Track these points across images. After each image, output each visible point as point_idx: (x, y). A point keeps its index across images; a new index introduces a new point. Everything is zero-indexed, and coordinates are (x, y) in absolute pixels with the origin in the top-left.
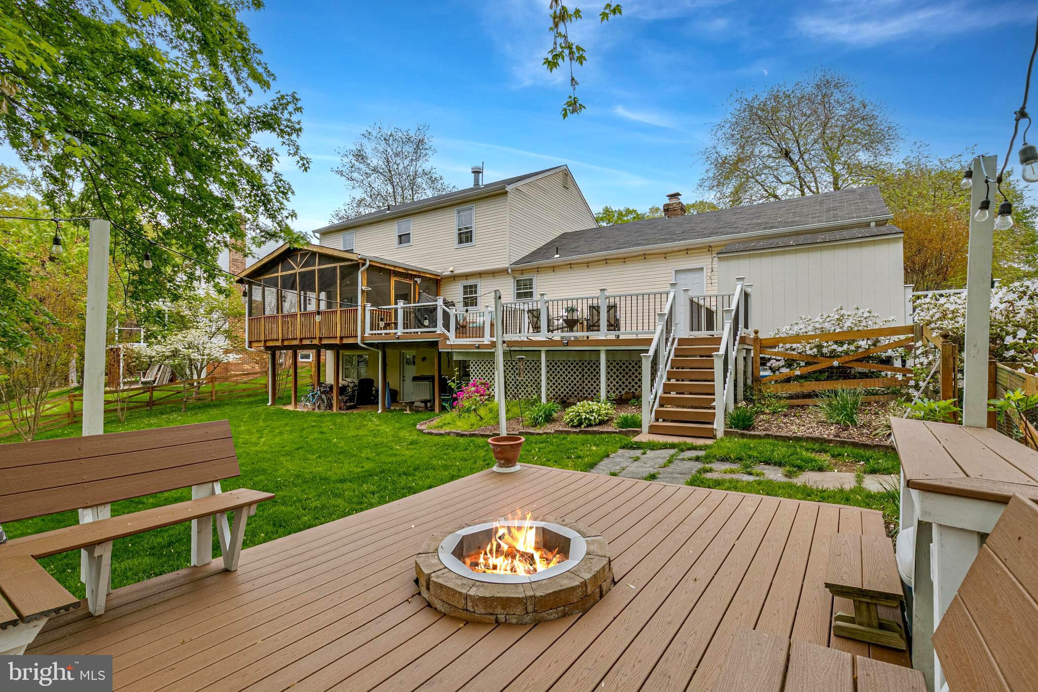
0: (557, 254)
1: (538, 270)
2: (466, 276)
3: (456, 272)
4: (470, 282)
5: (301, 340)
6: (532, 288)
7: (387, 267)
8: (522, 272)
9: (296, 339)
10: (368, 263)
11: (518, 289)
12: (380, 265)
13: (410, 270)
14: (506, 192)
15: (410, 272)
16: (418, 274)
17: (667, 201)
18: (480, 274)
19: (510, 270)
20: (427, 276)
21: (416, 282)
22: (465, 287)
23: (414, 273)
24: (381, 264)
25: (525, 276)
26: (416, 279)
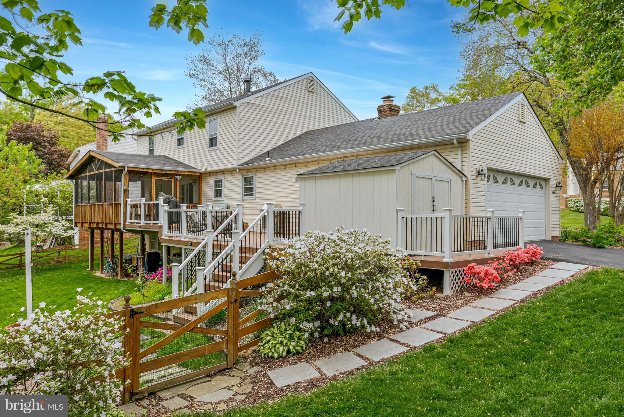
0: (268, 157)
1: (256, 169)
2: (216, 173)
3: (209, 170)
4: (218, 178)
5: (98, 224)
6: (253, 184)
7: (145, 170)
8: (247, 170)
9: (94, 223)
10: (126, 169)
11: (245, 185)
12: (138, 170)
13: (169, 170)
14: (235, 107)
15: (168, 172)
16: (176, 173)
17: (381, 103)
18: (224, 172)
19: (237, 170)
20: (186, 173)
21: (177, 179)
22: (216, 182)
23: (173, 173)
24: (140, 168)
25: (249, 174)
26: (176, 177)
